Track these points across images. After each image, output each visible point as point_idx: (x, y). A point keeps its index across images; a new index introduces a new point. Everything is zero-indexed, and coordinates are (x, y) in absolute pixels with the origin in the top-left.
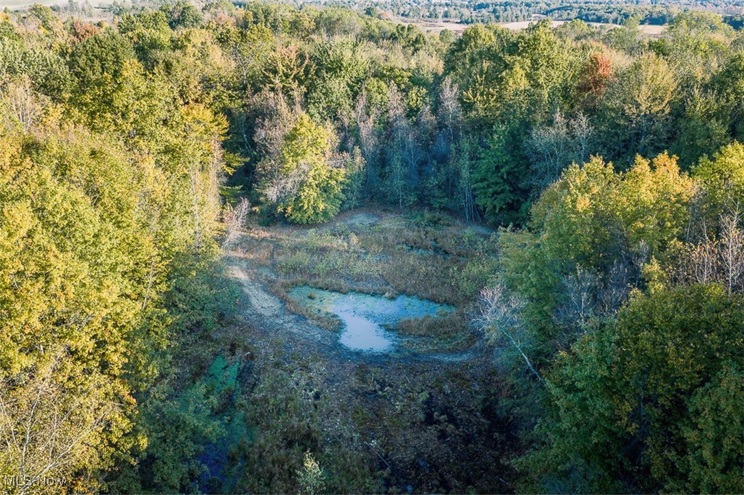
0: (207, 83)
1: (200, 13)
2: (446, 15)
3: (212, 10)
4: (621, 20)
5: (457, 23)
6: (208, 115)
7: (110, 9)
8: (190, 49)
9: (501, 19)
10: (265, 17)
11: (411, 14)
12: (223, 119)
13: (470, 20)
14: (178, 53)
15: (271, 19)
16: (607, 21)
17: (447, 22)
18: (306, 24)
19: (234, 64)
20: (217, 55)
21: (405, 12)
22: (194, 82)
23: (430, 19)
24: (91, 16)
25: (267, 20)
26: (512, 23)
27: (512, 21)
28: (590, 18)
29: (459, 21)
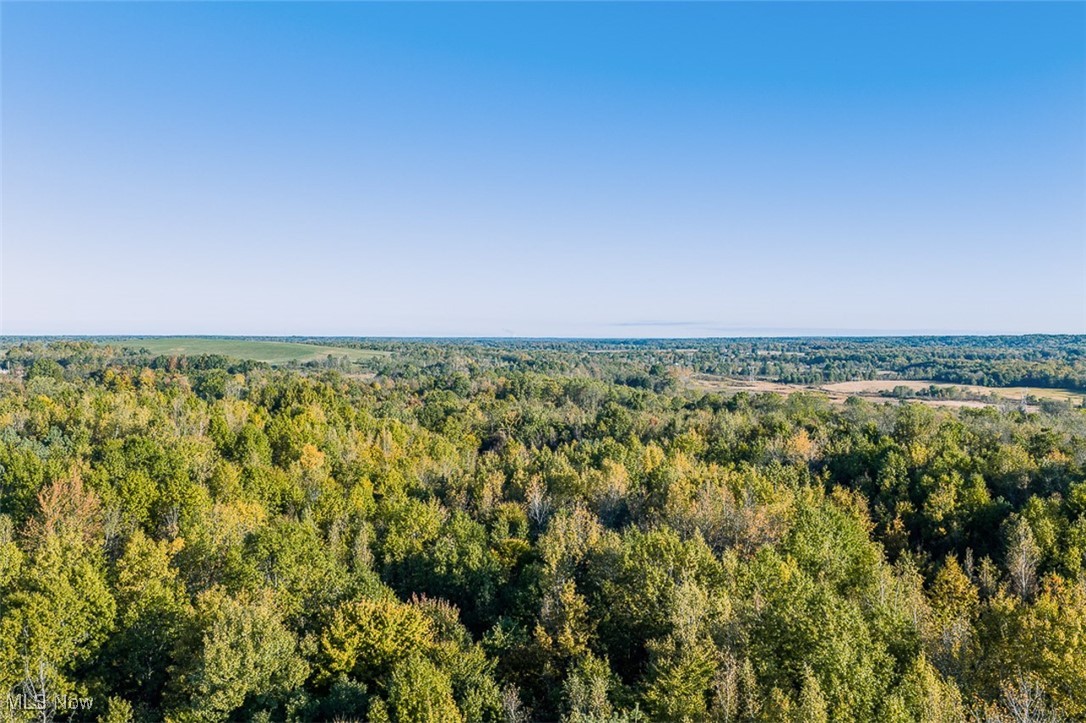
0: (474, 427)
1: (468, 381)
2: (763, 371)
3: (479, 379)
4: (989, 381)
5: (775, 382)
6: (474, 438)
7: (369, 365)
8: (468, 412)
9: (832, 378)
10: (521, 385)
11: (718, 370)
12: (480, 440)
13: (790, 379)
14: (463, 414)
15: (525, 387)
16: (969, 382)
17: (763, 380)
18: (555, 391)
19: (487, 419)
20: (479, 414)
21: (710, 367)
22: (469, 426)
23: (740, 377)
24: (349, 372)
25: (522, 388)
26: (848, 383)
27: (847, 380)
28: (951, 378)
29: (776, 379)
